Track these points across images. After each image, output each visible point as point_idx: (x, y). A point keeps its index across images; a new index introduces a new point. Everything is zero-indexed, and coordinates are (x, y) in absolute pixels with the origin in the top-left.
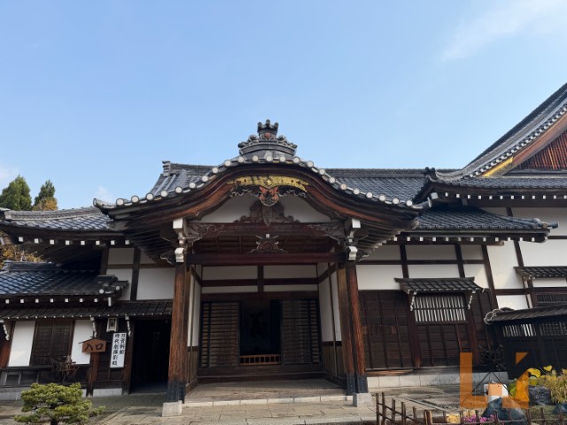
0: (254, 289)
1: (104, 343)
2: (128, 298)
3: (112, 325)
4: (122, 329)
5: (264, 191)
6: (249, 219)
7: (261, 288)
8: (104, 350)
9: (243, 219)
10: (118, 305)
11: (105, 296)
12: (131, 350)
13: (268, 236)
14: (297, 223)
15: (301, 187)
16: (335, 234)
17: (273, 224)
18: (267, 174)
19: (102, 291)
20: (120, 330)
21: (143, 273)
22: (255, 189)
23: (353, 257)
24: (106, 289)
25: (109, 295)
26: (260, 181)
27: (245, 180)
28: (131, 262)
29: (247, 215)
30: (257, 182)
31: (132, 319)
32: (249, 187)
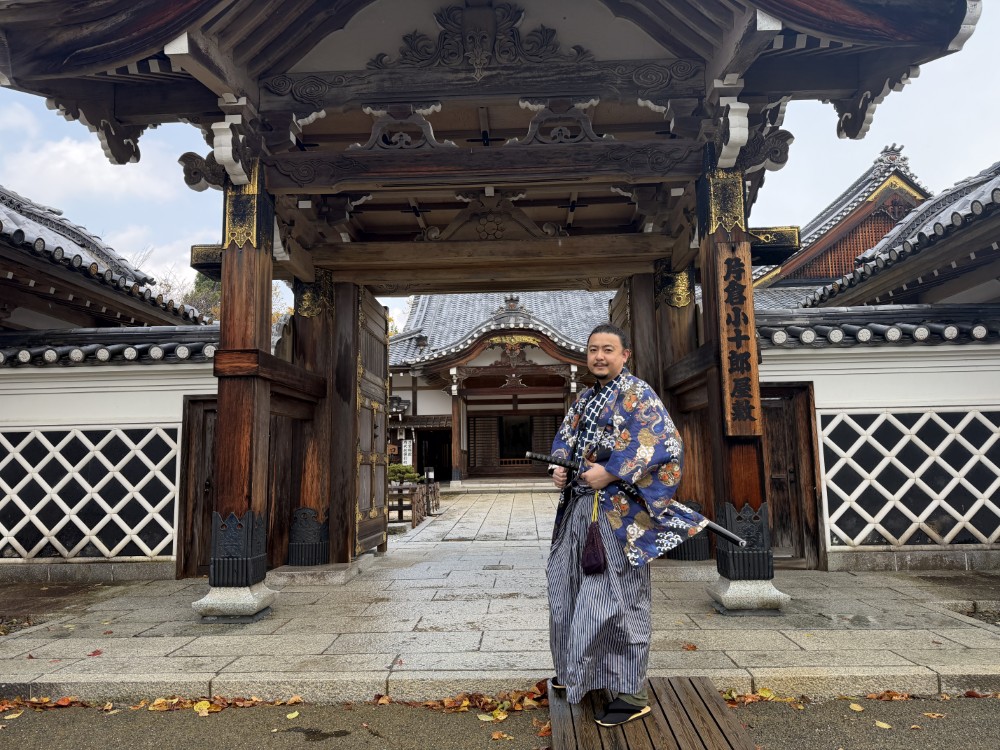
0: (509, 407)
1: (396, 447)
2: (410, 413)
3: (401, 434)
4: (408, 436)
5: (510, 347)
6: (500, 363)
7: (515, 407)
8: (396, 452)
9: (496, 362)
10: (405, 419)
11: (396, 412)
12: (416, 453)
13: (514, 375)
14: (535, 365)
15: (535, 343)
16: (562, 373)
17: (518, 366)
18: (511, 334)
19: (394, 410)
20: (406, 438)
21: (420, 394)
22: (503, 345)
23: (573, 390)
24: (397, 408)
25: (399, 413)
26: (506, 340)
27: (496, 340)
28: (410, 385)
29: (499, 360)
30: (504, 341)
31: (416, 429)
32: (498, 344)
